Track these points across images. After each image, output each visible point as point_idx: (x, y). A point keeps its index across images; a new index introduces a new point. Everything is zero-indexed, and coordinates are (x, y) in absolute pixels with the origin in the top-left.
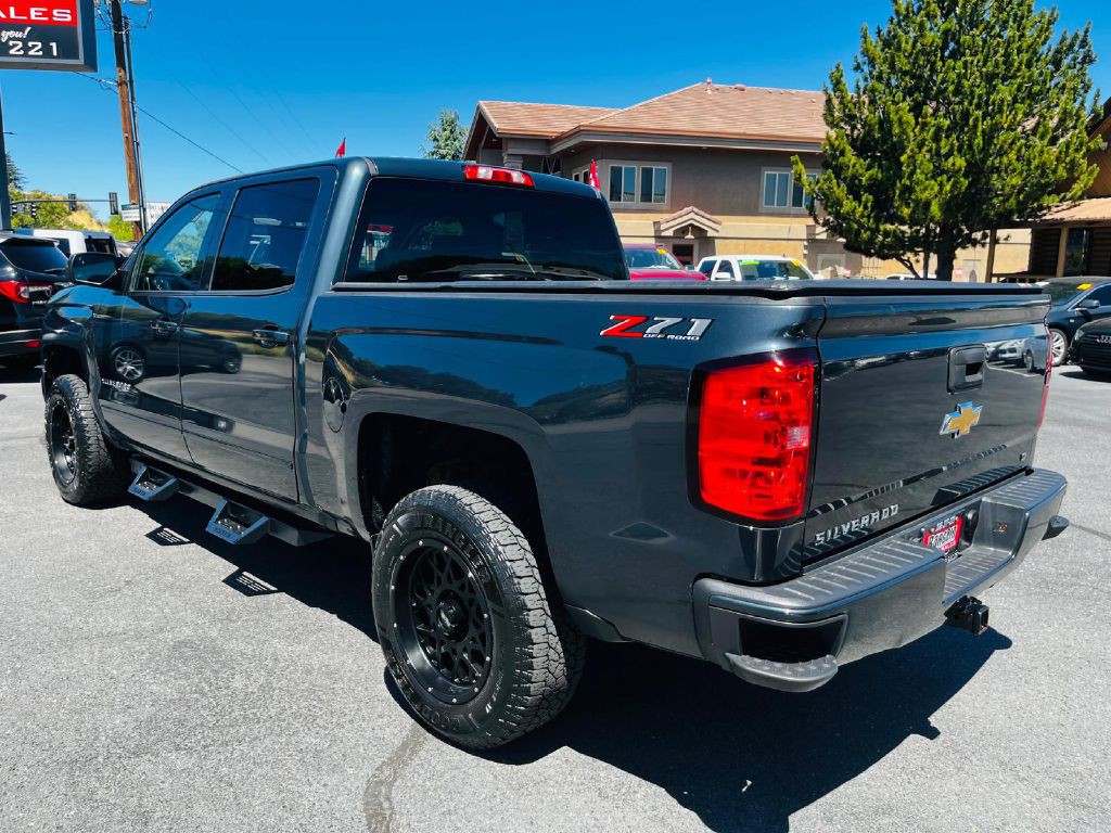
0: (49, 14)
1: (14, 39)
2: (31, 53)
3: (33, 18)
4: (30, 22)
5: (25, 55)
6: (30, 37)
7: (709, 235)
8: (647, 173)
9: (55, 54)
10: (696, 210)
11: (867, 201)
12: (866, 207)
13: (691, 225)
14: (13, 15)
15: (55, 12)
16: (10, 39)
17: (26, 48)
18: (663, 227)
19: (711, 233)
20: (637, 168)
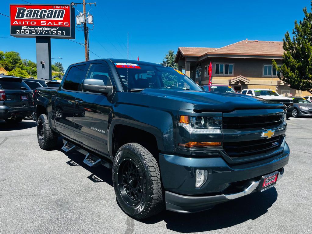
0: (63, 24)
1: (54, 30)
2: (58, 34)
3: (59, 25)
4: (58, 26)
5: (57, 35)
6: (58, 30)
7: (246, 84)
8: (227, 66)
9: (64, 34)
10: (242, 76)
11: (297, 73)
12: (297, 75)
13: (240, 81)
14: (54, 24)
15: (65, 23)
16: (53, 31)
17: (57, 33)
18: (231, 81)
19: (246, 83)
20: (224, 65)
